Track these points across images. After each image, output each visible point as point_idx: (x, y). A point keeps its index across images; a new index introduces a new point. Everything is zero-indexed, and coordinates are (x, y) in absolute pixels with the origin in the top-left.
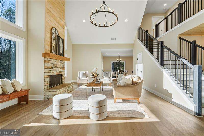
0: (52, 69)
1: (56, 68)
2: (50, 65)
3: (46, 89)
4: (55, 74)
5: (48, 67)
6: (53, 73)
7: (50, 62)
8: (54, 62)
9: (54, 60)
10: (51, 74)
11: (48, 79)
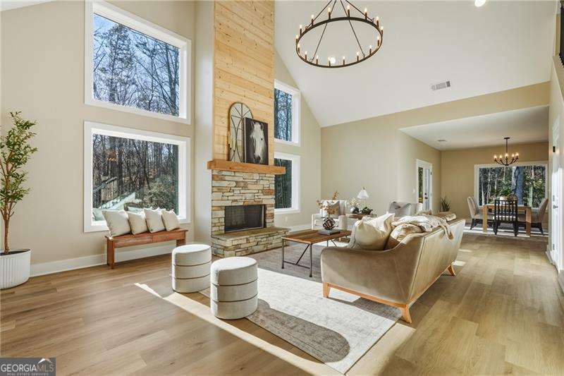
0: (232, 194)
1: (242, 191)
2: (225, 184)
3: (217, 233)
4: (242, 204)
5: (220, 189)
6: (234, 201)
7: (226, 178)
8: (236, 179)
9: (237, 174)
10: (229, 203)
11: (222, 213)
